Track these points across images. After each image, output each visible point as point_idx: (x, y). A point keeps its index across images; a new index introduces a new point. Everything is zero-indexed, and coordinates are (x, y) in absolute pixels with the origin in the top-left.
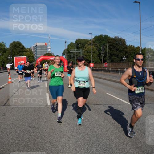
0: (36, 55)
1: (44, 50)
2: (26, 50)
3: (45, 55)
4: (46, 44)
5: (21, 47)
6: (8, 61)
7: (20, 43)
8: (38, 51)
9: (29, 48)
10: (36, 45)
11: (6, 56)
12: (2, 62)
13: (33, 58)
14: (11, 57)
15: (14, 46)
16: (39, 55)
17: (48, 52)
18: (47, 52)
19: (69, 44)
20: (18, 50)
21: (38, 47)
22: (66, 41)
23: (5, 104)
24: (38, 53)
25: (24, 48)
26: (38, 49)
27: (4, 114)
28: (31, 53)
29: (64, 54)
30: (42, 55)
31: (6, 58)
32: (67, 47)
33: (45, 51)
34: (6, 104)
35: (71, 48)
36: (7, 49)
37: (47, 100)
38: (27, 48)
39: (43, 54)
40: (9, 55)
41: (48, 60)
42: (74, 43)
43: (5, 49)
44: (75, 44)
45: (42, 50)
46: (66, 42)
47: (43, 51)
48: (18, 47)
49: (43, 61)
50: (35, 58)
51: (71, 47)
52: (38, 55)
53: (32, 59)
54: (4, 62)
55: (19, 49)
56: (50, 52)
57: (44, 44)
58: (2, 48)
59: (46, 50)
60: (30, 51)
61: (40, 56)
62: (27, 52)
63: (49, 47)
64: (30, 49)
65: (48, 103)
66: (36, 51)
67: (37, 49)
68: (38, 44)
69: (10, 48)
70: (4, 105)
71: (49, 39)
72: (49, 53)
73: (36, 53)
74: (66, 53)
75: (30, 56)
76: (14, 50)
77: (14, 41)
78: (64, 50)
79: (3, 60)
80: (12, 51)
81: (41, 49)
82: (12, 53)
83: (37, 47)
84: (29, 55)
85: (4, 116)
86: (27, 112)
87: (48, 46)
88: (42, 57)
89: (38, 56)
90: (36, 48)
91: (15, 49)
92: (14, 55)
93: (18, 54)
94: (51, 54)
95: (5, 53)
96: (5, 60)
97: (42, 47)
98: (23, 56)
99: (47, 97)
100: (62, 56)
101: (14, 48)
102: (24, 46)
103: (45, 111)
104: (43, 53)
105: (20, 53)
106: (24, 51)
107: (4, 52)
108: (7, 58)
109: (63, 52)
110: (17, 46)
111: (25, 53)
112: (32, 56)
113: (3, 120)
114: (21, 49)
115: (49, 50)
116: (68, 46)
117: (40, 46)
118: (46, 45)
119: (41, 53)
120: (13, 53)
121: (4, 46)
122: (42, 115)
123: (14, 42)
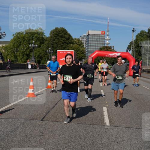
0: (88, 49)
1: (99, 41)
2: (73, 41)
3: (101, 49)
4: (103, 32)
5: (66, 36)
6: (47, 55)
7: (66, 30)
8: (90, 43)
9: (77, 38)
10: (89, 35)
11: (45, 49)
12: (38, 57)
13: (83, 53)
14: (51, 50)
15: (56, 34)
16: (92, 48)
17: (106, 45)
18: (104, 45)
19: (139, 33)
20: (62, 41)
21: (92, 37)
22: (134, 29)
23: (43, 118)
24: (90, 46)
25: (71, 38)
26: (91, 41)
27: (41, 133)
28: (80, 45)
29: (129, 48)
30: (96, 50)
31: (44, 52)
32: (134, 38)
33: (101, 44)
34: (45, 119)
35: (141, 40)
36: (47, 38)
37: (104, 118)
38: (75, 39)
39: (98, 48)
40: (49, 47)
41: (105, 57)
42: (147, 31)
43: (43, 38)
44: (148, 33)
45: (97, 42)
46: (133, 31)
47: (98, 44)
48: (62, 37)
49: (98, 58)
50: (86, 53)
51: (142, 38)
52: (90, 48)
53: (82, 55)
54: (41, 58)
55: (64, 39)
56: (109, 46)
57: (100, 33)
58: (39, 37)
59: (103, 41)
60: (79, 43)
61: (93, 50)
62: (74, 44)
63: (107, 38)
64: (79, 40)
65: (106, 121)
66: (88, 44)
67: (90, 39)
68: (91, 32)
69: (51, 37)
70: (41, 120)
71: (108, 25)
72: (107, 47)
73: (88, 46)
74: (133, 47)
75: (79, 50)
76: (56, 41)
77: (56, 27)
78: (131, 43)
79: (40, 54)
80: (53, 43)
81: (95, 40)
82: (53, 45)
83: (90, 37)
84: (77, 49)
85: (41, 137)
86: (74, 133)
87: (106, 35)
88: (97, 53)
89: (91, 50)
90: (88, 38)
91: (58, 38)
92: (55, 48)
93: (61, 46)
94: (110, 48)
95: (42, 45)
96: (43, 54)
97: (97, 37)
98: (69, 50)
99: (104, 113)
100: (127, 51)
101: (56, 37)
102: (70, 36)
103: (102, 133)
104: (97, 46)
105: (64, 46)
106: (70, 43)
107: (41, 43)
108: (46, 51)
109: (129, 46)
110: (60, 34)
111: (71, 45)
112: (81, 49)
113: (40, 142)
114: (66, 39)
115: (107, 42)
116: (137, 36)
117: (94, 35)
118: (103, 34)
119: (96, 46)
120: (55, 45)
121: (42, 34)
122: (98, 139)
123: (56, 29)
